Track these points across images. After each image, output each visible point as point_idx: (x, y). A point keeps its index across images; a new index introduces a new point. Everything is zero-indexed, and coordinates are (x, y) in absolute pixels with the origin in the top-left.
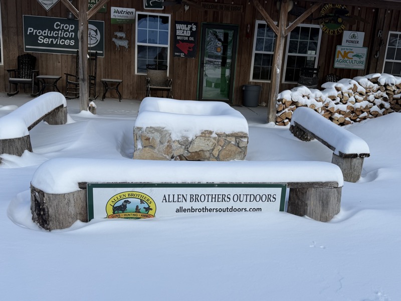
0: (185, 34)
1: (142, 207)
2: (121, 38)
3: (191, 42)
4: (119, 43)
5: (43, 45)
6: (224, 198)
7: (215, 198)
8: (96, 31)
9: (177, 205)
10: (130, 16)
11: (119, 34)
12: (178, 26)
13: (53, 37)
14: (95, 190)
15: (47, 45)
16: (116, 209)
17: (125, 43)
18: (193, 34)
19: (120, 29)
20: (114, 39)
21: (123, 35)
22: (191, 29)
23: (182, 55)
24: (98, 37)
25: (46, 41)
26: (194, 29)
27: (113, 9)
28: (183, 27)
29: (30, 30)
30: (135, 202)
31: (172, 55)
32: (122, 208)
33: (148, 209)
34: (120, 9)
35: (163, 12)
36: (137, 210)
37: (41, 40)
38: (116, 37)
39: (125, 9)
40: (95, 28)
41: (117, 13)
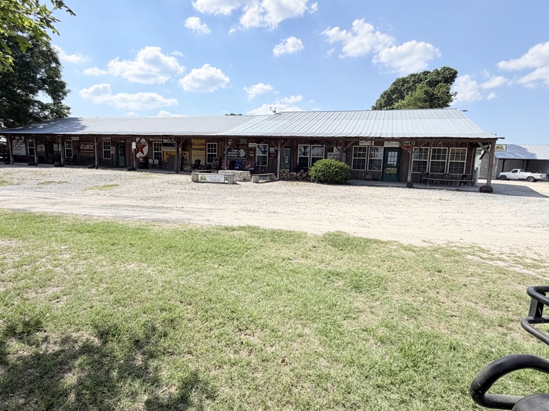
1: (205, 178)
2: (252, 153)
3: (275, 153)
4: (251, 155)
6: (216, 177)
9: (209, 178)
10: (255, 146)
12: (270, 148)
13: (231, 154)
14: (199, 175)
15: (230, 157)
17: (253, 155)
19: (252, 150)
22: (275, 149)
23: (272, 158)
24: (245, 153)
25: (229, 155)
27: (249, 144)
28: (272, 148)
31: (269, 159)
32: (202, 178)
35: (265, 144)
38: (250, 153)
39: (253, 144)
40: (244, 150)
41: (251, 145)
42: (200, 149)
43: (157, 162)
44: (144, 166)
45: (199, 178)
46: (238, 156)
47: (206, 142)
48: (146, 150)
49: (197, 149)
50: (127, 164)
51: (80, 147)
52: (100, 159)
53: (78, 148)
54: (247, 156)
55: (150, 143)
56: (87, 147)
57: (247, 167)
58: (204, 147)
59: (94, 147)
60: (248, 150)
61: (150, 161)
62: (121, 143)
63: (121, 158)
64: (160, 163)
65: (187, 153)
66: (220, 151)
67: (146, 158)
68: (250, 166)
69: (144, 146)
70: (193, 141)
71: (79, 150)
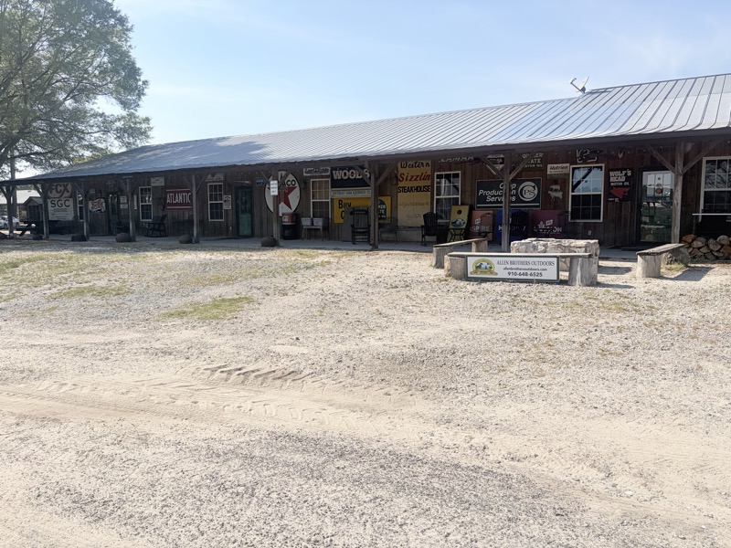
0: (619, 179)
1: (488, 266)
2: (556, 190)
3: (627, 186)
4: (553, 194)
5: (491, 202)
6: (527, 263)
7: (522, 263)
8: (534, 187)
9: (504, 266)
10: (565, 171)
11: (554, 187)
12: (612, 174)
13: (498, 196)
14: (469, 258)
15: (494, 203)
16: (477, 267)
17: (559, 195)
18: (628, 178)
19: (556, 182)
20: (549, 192)
21: (558, 187)
22: (626, 174)
23: (617, 200)
24: (536, 192)
25: (493, 199)
26: (629, 173)
27: (549, 166)
28: (618, 173)
29: (481, 192)
30: (485, 264)
31: (606, 201)
32: (479, 267)
33: (491, 268)
34: (555, 166)
35: (597, 162)
36: (486, 268)
37: (489, 199)
38: (552, 190)
39: (560, 165)
40: (533, 184)
41: (553, 169)
42: (418, 189)
43: (319, 223)
44: (293, 234)
45: (471, 269)
46: (518, 200)
47: (433, 171)
48: (294, 198)
49: (410, 190)
50: (257, 231)
51: (165, 199)
52: (202, 223)
53: (161, 201)
54: (543, 197)
55: (304, 184)
56: (179, 199)
57: (541, 225)
58: (428, 183)
59: (191, 197)
60: (545, 183)
61: (306, 222)
62: (243, 187)
63: (245, 218)
64: (326, 228)
65: (387, 200)
66: (468, 188)
67: (296, 216)
68: (550, 222)
69: (291, 190)
70: (401, 170)
71: (165, 205)
